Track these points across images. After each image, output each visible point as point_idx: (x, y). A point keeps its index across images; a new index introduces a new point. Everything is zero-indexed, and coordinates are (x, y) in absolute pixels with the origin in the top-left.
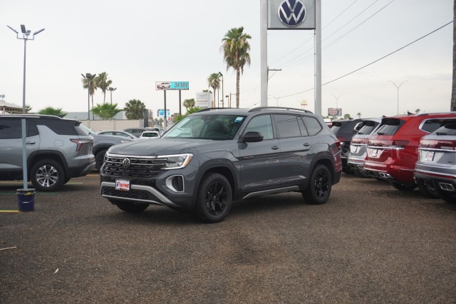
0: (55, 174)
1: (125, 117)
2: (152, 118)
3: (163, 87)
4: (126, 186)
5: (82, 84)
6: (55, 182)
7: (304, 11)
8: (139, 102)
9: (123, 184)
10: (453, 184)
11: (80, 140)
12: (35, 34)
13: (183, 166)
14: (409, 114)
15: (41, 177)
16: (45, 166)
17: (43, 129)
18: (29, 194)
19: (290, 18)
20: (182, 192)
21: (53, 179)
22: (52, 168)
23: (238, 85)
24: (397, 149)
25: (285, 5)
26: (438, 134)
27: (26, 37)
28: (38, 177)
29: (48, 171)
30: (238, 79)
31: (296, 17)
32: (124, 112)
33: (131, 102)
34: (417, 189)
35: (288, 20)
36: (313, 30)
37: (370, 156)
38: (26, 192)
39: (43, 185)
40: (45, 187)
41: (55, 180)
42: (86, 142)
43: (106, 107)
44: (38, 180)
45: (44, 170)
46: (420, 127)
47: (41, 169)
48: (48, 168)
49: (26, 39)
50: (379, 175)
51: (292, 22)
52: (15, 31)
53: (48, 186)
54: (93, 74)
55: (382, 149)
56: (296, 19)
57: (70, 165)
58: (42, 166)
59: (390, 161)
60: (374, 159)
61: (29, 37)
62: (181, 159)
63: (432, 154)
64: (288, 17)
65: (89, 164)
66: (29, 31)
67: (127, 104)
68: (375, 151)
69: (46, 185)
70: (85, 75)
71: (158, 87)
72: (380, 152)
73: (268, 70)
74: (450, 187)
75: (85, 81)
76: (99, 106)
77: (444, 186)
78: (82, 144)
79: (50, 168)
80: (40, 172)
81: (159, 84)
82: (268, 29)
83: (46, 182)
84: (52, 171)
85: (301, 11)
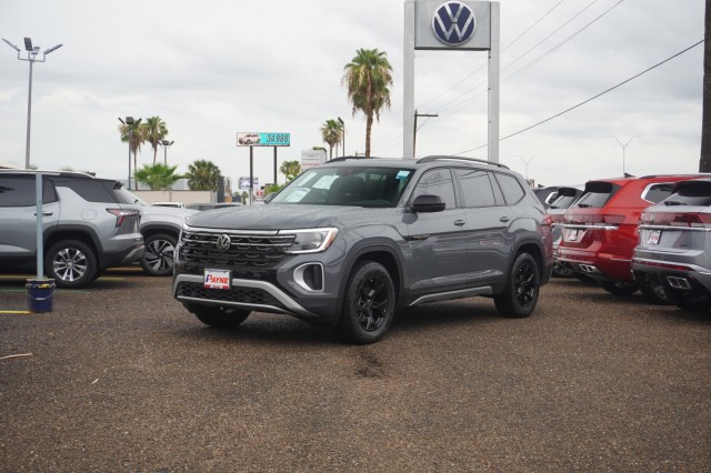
0: (82, 262)
1: (187, 188)
2: (229, 191)
3: (248, 142)
4: (222, 280)
5: (119, 135)
6: (82, 274)
7: (472, 21)
8: (210, 165)
9: (217, 278)
10: (689, 279)
11: (121, 210)
12: (46, 53)
13: (322, 248)
14: (627, 175)
15: (61, 266)
16: (67, 250)
17: (64, 192)
18: (45, 285)
19: (451, 32)
20: (320, 293)
21: (79, 269)
22: (78, 252)
23: (368, 139)
24: (607, 228)
25: (442, 12)
26: (667, 204)
27: (32, 57)
28: (57, 266)
29: (71, 257)
30: (369, 129)
31: (461, 30)
32: (186, 180)
33: (197, 164)
34: (639, 292)
35: (448, 35)
36: (487, 52)
37: (567, 240)
38: (42, 283)
39: (64, 278)
40: (67, 282)
41: (83, 270)
42: (130, 213)
43: (157, 169)
44: (56, 270)
45: (65, 255)
46: (643, 196)
47: (60, 253)
48: (72, 253)
49: (32, 61)
50: (579, 269)
51: (454, 38)
52: (15, 48)
53: (71, 280)
54: (136, 119)
55: (584, 229)
56: (460, 34)
57: (106, 248)
58: (62, 249)
59: (596, 246)
60: (572, 245)
61: (37, 57)
62: (318, 237)
63: (657, 234)
64: (448, 30)
65: (134, 247)
66: (37, 48)
67: (190, 167)
68: (574, 232)
69: (68, 278)
70: (124, 120)
71: (241, 142)
72: (582, 234)
73: (416, 116)
74: (683, 283)
75: (124, 131)
76: (146, 167)
77: (673, 281)
78: (124, 217)
79: (75, 252)
80: (59, 258)
81: (241, 136)
82: (417, 48)
83: (69, 273)
84: (78, 257)
85: (469, 21)
